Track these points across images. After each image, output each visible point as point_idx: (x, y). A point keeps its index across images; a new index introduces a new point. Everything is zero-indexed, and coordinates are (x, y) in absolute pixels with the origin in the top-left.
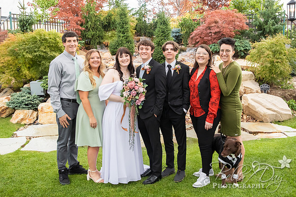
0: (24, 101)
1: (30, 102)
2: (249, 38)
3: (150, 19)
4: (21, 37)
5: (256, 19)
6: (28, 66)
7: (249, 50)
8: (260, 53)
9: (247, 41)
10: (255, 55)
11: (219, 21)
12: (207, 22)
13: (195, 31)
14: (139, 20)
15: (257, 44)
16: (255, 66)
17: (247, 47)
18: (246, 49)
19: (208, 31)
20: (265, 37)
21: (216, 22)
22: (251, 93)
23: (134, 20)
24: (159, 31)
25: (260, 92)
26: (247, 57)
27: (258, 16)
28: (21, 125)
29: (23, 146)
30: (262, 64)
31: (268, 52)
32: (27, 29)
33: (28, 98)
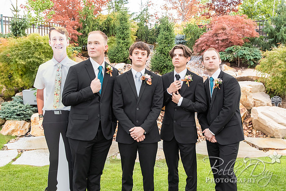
0: (16, 111)
1: (22, 112)
2: (259, 46)
3: (152, 25)
4: (14, 41)
5: (267, 25)
6: (20, 73)
7: (259, 59)
8: (272, 63)
9: (257, 49)
10: (265, 65)
11: (227, 27)
12: (214, 28)
13: (200, 39)
14: (140, 25)
15: (267, 53)
16: (266, 77)
17: (257, 55)
18: (256, 58)
19: (215, 38)
20: (277, 46)
21: (224, 29)
22: (261, 105)
23: (134, 25)
24: (162, 38)
25: (271, 105)
26: (257, 66)
27: (269, 22)
28: (12, 137)
29: (14, 160)
30: (273, 75)
31: (280, 62)
32: (19, 33)
33: (20, 107)
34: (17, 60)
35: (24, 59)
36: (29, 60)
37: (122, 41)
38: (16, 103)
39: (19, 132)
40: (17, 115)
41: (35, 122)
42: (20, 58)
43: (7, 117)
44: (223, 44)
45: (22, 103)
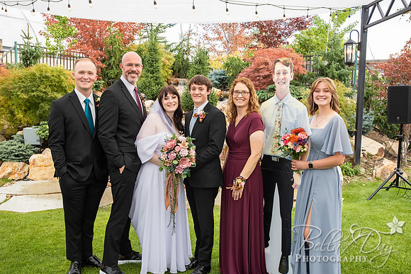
0: (14, 151)
1: (21, 152)
5: (317, 61)
12: (256, 62)
19: (256, 74)
21: (266, 64)
33: (20, 147)
34: (18, 93)
35: (26, 92)
36: (32, 94)
37: (151, 75)
38: (16, 143)
39: (16, 175)
40: (15, 156)
41: (34, 164)
42: (22, 92)
43: (4, 158)
44: (265, 81)
45: (23, 142)
